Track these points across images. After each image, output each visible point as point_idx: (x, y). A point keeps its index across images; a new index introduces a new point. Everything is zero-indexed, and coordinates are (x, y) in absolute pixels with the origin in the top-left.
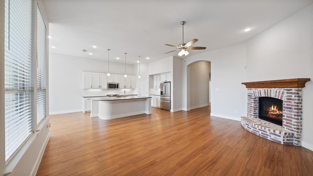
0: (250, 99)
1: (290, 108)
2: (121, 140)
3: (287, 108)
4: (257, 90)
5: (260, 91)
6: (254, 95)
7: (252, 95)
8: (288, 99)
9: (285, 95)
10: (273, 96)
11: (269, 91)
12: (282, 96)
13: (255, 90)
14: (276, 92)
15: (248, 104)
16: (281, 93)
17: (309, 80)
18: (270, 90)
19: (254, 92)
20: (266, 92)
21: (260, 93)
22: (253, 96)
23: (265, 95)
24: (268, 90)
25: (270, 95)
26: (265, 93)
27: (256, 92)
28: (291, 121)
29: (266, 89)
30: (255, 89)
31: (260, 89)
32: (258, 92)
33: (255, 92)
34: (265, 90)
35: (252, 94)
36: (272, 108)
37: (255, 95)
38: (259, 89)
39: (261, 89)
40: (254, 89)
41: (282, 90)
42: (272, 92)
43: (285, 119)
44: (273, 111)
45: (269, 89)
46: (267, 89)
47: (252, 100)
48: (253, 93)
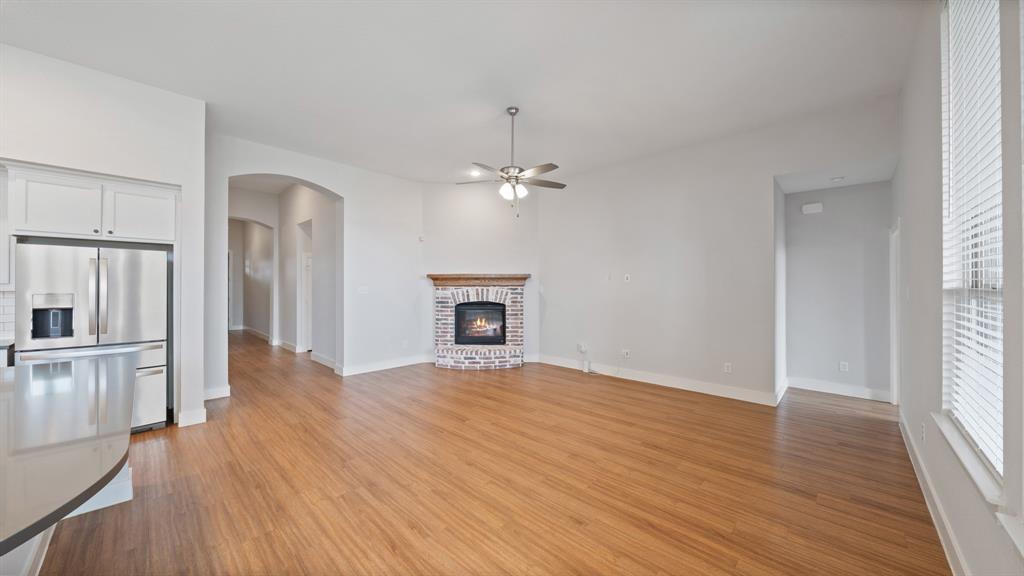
1: (516, 315)
2: (580, 523)
3: (512, 315)
4: (459, 291)
5: (467, 292)
7: (449, 300)
8: (513, 302)
9: (510, 296)
10: (491, 299)
11: (485, 293)
12: (505, 299)
13: (455, 291)
14: (497, 293)
15: (437, 320)
16: (504, 293)
18: (488, 290)
19: (452, 294)
21: (468, 295)
22: (452, 302)
23: (478, 298)
24: (482, 290)
25: (487, 297)
26: (478, 294)
27: (458, 293)
28: (517, 332)
29: (479, 288)
30: (456, 289)
31: (467, 288)
32: (463, 295)
34: (476, 290)
35: (449, 298)
36: (479, 323)
37: (455, 300)
38: (465, 288)
39: (470, 289)
40: (454, 287)
41: (505, 290)
42: (490, 293)
43: (511, 332)
44: (480, 327)
45: (485, 288)
47: (447, 311)
48: (452, 296)
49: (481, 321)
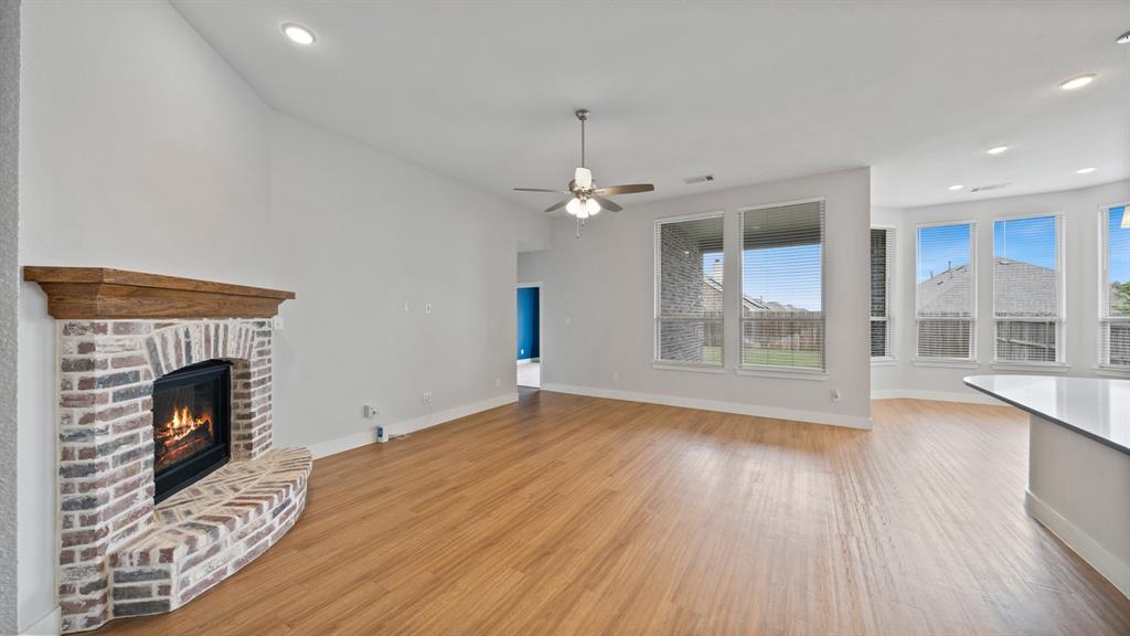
0: (124, 403)
1: (263, 382)
3: (259, 384)
4: (169, 333)
5: (187, 335)
6: (149, 367)
7: (141, 368)
8: (259, 353)
9: (256, 340)
10: (231, 351)
11: (221, 333)
12: (250, 348)
13: (156, 335)
14: (240, 335)
16: (250, 334)
17: (291, 296)
18: (226, 328)
19: (150, 344)
20: (212, 338)
21: (188, 345)
22: (148, 375)
23: (207, 350)
24: (217, 327)
25: (224, 347)
26: (207, 340)
27: (164, 340)
28: (265, 419)
29: (212, 323)
30: (158, 326)
31: (185, 323)
32: (178, 345)
33: (158, 341)
34: (207, 327)
35: (140, 361)
37: (157, 365)
38: (181, 324)
39: (191, 324)
40: (152, 322)
41: (250, 326)
42: (230, 335)
44: (180, 430)
45: (222, 323)
46: (217, 321)
47: (135, 408)
48: (145, 353)
49: (181, 417)
